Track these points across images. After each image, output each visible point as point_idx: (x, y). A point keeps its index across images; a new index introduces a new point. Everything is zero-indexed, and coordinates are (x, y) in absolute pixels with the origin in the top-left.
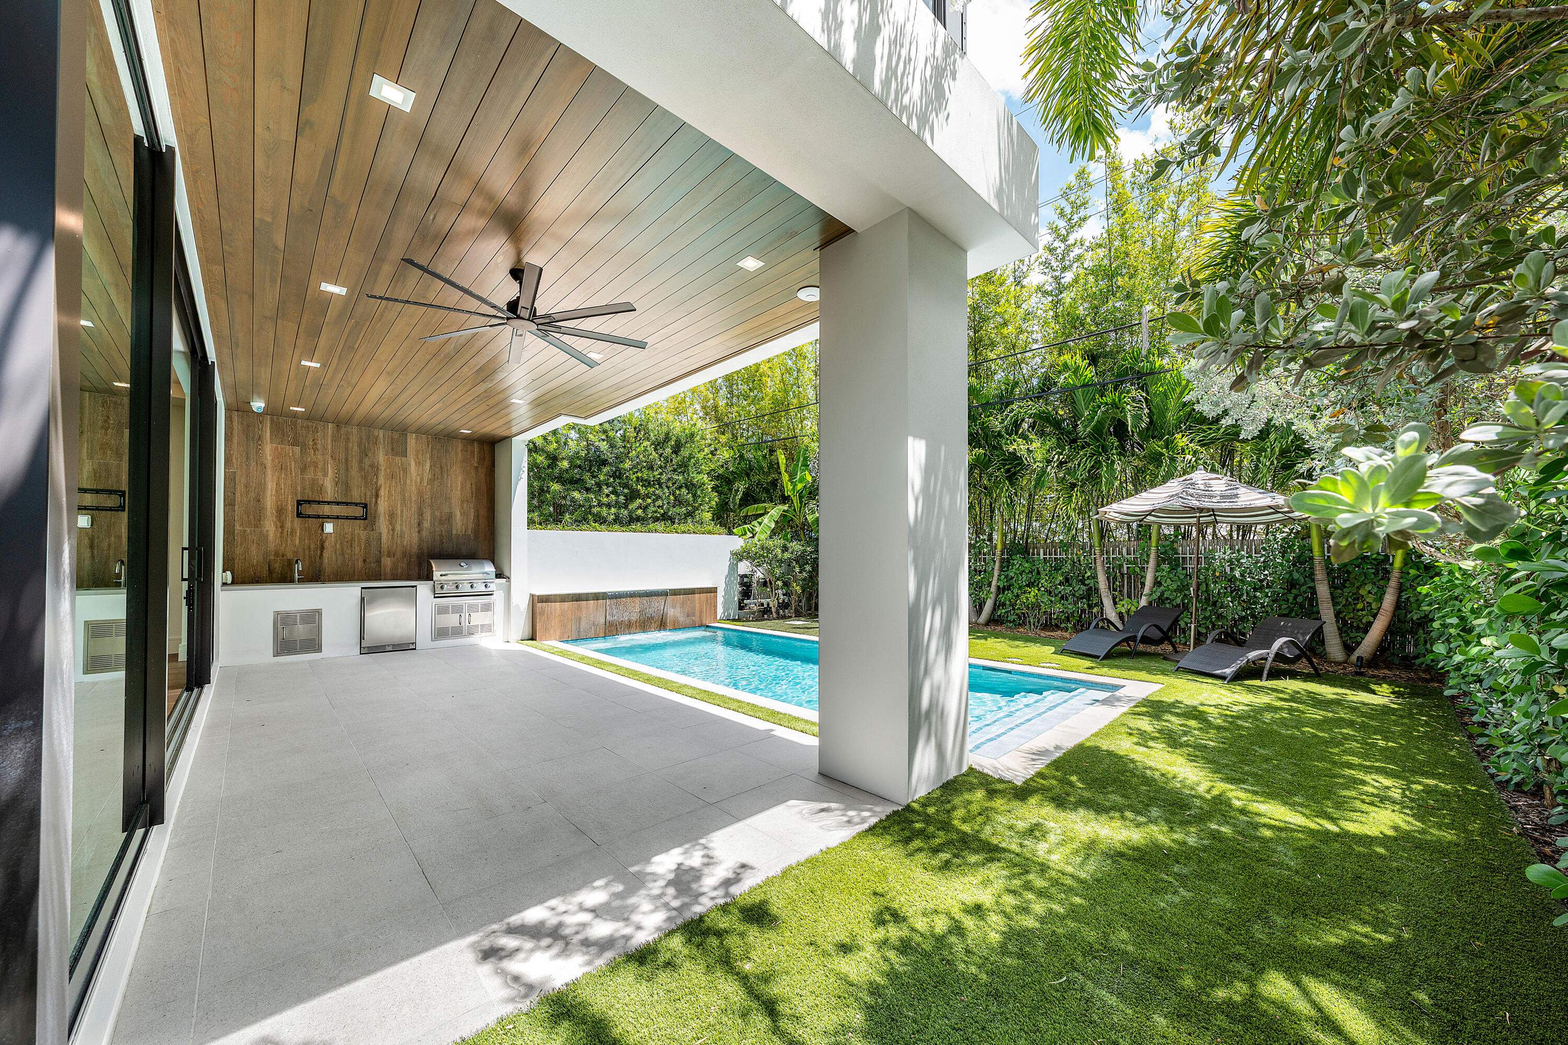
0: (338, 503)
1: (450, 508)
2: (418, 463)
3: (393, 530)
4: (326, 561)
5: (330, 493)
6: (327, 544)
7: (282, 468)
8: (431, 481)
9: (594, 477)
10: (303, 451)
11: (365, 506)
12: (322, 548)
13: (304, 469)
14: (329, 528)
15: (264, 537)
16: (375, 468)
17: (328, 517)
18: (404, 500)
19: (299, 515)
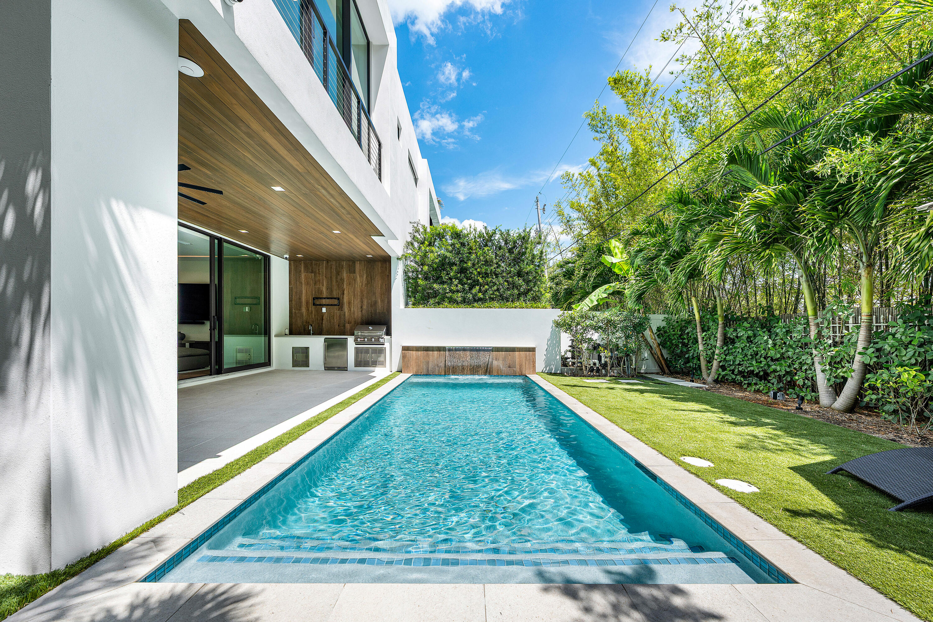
0: (328, 298)
1: (376, 298)
2: (361, 276)
3: (350, 310)
4: (324, 325)
5: (325, 294)
6: (324, 318)
7: (308, 284)
8: (367, 285)
9: (448, 274)
10: (315, 276)
11: (338, 299)
12: (322, 319)
13: (315, 284)
14: (324, 310)
15: (302, 315)
16: (342, 280)
17: (324, 305)
18: (354, 295)
19: (314, 304)
